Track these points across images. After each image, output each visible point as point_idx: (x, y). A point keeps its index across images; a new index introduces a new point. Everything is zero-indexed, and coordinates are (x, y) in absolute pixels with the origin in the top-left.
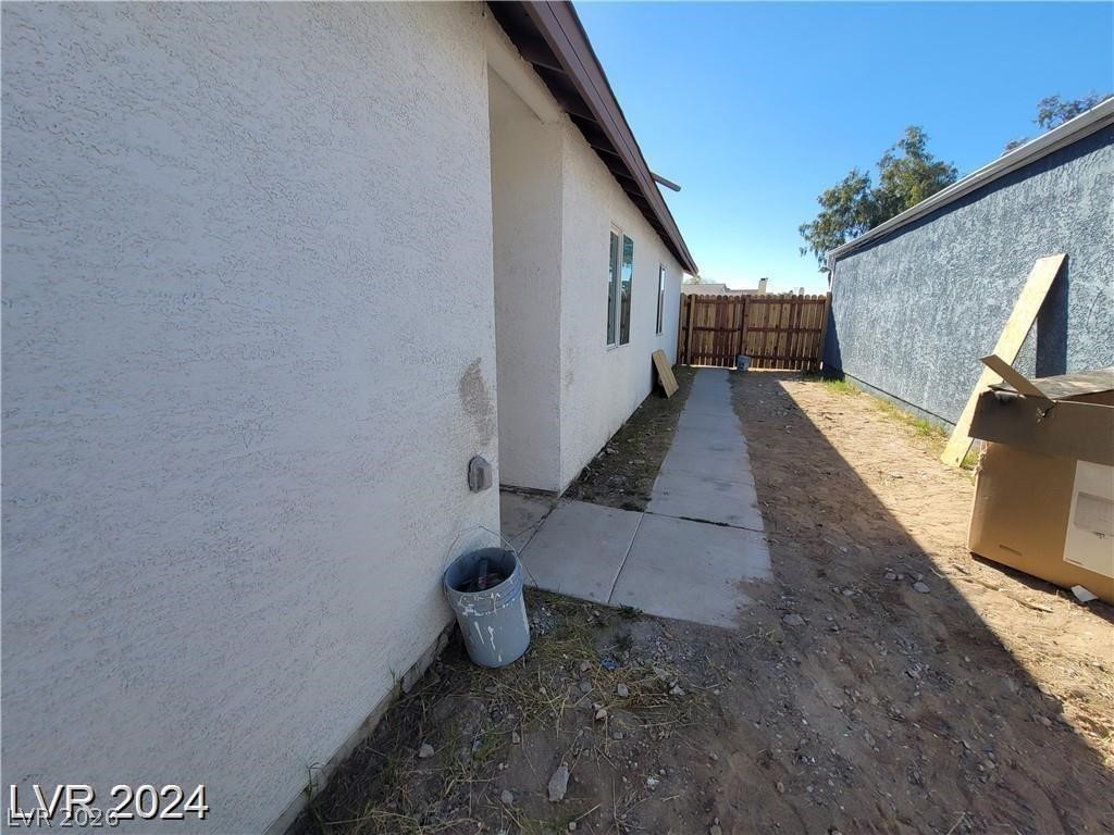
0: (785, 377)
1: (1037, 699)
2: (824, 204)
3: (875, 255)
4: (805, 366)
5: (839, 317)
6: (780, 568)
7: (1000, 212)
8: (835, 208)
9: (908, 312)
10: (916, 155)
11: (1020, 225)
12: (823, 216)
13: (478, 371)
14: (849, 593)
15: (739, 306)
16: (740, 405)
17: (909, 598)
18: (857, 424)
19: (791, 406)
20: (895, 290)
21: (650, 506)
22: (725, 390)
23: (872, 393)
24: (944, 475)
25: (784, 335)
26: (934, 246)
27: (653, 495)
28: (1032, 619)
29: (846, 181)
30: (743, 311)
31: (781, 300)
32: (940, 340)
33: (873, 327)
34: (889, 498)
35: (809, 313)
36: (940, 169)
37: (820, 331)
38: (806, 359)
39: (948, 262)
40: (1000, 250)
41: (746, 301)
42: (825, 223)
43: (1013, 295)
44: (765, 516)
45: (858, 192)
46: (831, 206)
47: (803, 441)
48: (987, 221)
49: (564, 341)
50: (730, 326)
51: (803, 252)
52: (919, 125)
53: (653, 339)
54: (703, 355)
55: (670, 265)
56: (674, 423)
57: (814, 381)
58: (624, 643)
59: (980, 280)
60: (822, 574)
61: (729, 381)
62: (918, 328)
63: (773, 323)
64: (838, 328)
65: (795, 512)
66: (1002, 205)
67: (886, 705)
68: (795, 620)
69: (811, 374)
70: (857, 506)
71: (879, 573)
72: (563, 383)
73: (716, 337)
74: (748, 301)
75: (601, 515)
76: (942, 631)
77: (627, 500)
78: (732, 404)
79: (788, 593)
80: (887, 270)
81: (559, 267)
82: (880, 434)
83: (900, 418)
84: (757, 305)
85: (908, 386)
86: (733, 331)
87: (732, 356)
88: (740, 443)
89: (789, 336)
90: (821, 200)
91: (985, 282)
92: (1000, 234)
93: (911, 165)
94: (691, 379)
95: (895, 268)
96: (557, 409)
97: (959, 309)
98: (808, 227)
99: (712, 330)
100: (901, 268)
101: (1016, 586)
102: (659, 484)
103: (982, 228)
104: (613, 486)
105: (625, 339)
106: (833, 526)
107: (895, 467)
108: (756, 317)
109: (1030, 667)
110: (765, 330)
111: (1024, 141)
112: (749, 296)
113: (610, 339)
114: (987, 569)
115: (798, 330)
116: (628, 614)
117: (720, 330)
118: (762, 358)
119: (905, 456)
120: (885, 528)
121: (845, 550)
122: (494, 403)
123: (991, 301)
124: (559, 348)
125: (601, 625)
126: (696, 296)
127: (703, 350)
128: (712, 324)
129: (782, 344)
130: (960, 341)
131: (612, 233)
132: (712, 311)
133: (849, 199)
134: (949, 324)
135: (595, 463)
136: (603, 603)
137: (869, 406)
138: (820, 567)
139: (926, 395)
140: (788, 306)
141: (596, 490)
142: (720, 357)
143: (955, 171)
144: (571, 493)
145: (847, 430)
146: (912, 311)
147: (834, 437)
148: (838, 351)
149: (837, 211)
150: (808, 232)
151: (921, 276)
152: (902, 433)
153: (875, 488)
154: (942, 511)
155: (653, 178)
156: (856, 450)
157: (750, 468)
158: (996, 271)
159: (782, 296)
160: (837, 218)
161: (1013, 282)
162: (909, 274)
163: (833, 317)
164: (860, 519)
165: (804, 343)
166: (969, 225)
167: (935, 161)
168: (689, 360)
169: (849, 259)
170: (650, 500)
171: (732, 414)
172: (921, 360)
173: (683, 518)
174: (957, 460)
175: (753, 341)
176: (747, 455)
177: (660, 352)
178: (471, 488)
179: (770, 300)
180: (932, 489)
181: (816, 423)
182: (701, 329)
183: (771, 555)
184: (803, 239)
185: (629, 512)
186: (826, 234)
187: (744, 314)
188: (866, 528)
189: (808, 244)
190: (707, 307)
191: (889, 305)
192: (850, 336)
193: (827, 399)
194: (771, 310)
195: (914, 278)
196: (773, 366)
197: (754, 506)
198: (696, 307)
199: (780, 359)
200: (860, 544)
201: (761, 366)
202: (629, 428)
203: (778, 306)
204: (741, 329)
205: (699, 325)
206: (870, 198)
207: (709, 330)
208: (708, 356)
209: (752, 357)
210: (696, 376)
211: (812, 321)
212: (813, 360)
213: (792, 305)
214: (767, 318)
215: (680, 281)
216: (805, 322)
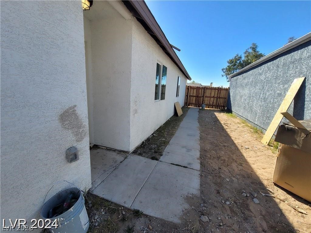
0: (216, 111)
2: (229, 63)
3: (243, 76)
4: (221, 108)
5: (231, 94)
6: (203, 189)
7: (282, 64)
8: (232, 64)
9: (252, 94)
10: (255, 51)
11: (289, 68)
12: (228, 66)
13: (74, 111)
14: (228, 203)
15: (203, 90)
16: (200, 120)
17: (252, 206)
18: (235, 127)
19: (216, 120)
20: (248, 87)
21: (161, 158)
22: (197, 114)
23: (240, 118)
24: (262, 148)
25: (215, 99)
26: (260, 74)
27: (164, 153)
29: (235, 57)
30: (204, 91)
31: (215, 89)
32: (261, 103)
33: (241, 98)
35: (223, 93)
36: (261, 55)
37: (226, 98)
38: (222, 106)
39: (265, 79)
40: (282, 76)
41: (205, 88)
42: (229, 68)
43: (286, 90)
44: (201, 163)
45: (238, 60)
46: (231, 64)
47: (218, 133)
48: (278, 66)
49: (132, 98)
51: (223, 76)
52: (256, 43)
53: (175, 99)
56: (178, 126)
57: (223, 113)
59: (275, 85)
60: (218, 192)
61: (199, 112)
62: (255, 99)
63: (212, 95)
64: (231, 97)
65: (212, 162)
66: (283, 61)
69: (223, 111)
70: (233, 160)
71: (240, 192)
73: (196, 99)
74: (205, 89)
75: (142, 161)
76: (265, 226)
78: (198, 119)
79: (204, 202)
80: (246, 81)
81: (130, 72)
82: (242, 131)
83: (249, 126)
84: (208, 90)
85: (251, 116)
86: (201, 97)
87: (200, 104)
89: (217, 99)
90: (228, 62)
91: (277, 85)
92: (282, 71)
93: (253, 54)
94: (187, 111)
95: (248, 80)
96: (129, 122)
97: (268, 94)
98: (224, 69)
99: (195, 96)
100: (250, 81)
101: (291, 199)
102: (168, 148)
103: (276, 69)
104: (151, 149)
106: (225, 169)
107: (246, 144)
108: (208, 93)
110: (210, 97)
112: (206, 87)
113: (156, 98)
115: (220, 98)
116: (137, 214)
117: (197, 97)
118: (209, 105)
119: (250, 140)
120: (243, 170)
121: (228, 180)
122: (86, 124)
124: (130, 101)
125: (124, 219)
126: (191, 86)
127: (192, 102)
129: (215, 101)
130: (268, 104)
131: (157, 63)
132: (195, 91)
133: (236, 62)
134: (264, 98)
136: (128, 207)
137: (239, 122)
138: (218, 188)
139: (256, 120)
140: (217, 91)
141: (145, 150)
142: (197, 105)
145: (232, 129)
146: (253, 93)
148: (231, 104)
149: (232, 65)
150: (224, 71)
151: (256, 83)
152: (249, 131)
154: (262, 163)
155: (171, 46)
156: (234, 137)
157: (199, 143)
158: (280, 82)
159: (215, 88)
160: (232, 67)
161: (286, 86)
162: (253, 82)
163: (230, 94)
165: (221, 101)
166: (272, 68)
167: (260, 53)
168: (188, 105)
169: (235, 78)
170: (162, 155)
171: (197, 123)
172: (255, 109)
173: (171, 164)
174: (267, 142)
175: (207, 100)
176: (199, 138)
177: (178, 102)
178: (68, 161)
179: (212, 89)
180: (259, 154)
183: (201, 182)
185: (153, 160)
186: (229, 71)
187: (204, 93)
189: (224, 74)
190: (194, 90)
191: (246, 91)
192: (234, 100)
193: (226, 119)
194: (212, 91)
196: (212, 108)
197: (198, 159)
198: (190, 89)
199: (214, 106)
200: (234, 177)
201: (209, 108)
202: (164, 126)
203: (214, 90)
204: (203, 97)
205: (191, 95)
206: (242, 62)
207: (194, 96)
208: (193, 104)
209: (206, 105)
210: (189, 110)
211: (224, 95)
212: (224, 107)
213: (218, 90)
214: (211, 94)
215: (186, 82)
216: (222, 95)
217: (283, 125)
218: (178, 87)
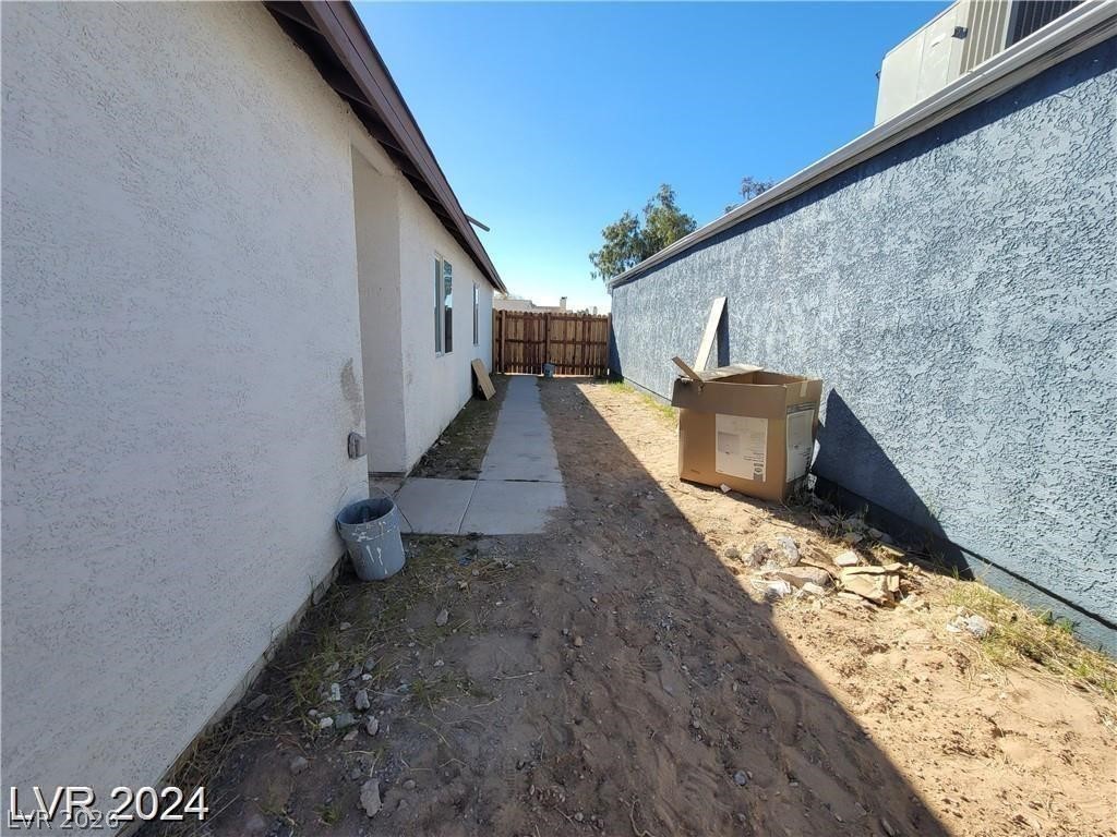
0: (581, 381)
1: (695, 536)
2: (607, 238)
3: (637, 286)
4: (596, 372)
5: (617, 334)
6: (571, 500)
8: (615, 241)
9: (657, 330)
10: (669, 207)
11: (706, 277)
12: (607, 247)
13: (351, 369)
14: (611, 506)
15: (543, 322)
16: (546, 403)
17: (643, 503)
18: (629, 412)
19: (585, 402)
20: (649, 314)
21: (481, 476)
22: (535, 392)
23: (640, 390)
25: (579, 347)
26: (668, 284)
27: (483, 469)
28: (702, 504)
29: (622, 221)
30: (546, 325)
31: (574, 318)
33: (638, 341)
34: (640, 456)
35: (597, 328)
36: (685, 220)
37: (606, 344)
38: (597, 366)
39: (676, 296)
40: (699, 291)
41: (548, 317)
42: (608, 253)
44: (563, 474)
45: (631, 230)
46: (612, 240)
47: (591, 425)
49: (404, 348)
50: (536, 339)
51: (594, 276)
52: (669, 184)
53: (473, 349)
54: (515, 364)
55: (482, 285)
56: (494, 419)
57: (602, 383)
58: (473, 552)
59: (691, 310)
60: (597, 499)
61: (537, 385)
63: (570, 336)
64: (617, 341)
65: (583, 469)
67: (624, 552)
68: (579, 523)
69: (600, 379)
70: (622, 461)
71: (629, 494)
72: (405, 383)
73: (525, 347)
74: (550, 317)
75: (445, 485)
76: (657, 515)
77: (464, 473)
78: (540, 403)
79: (576, 511)
80: (644, 299)
81: (398, 289)
82: (642, 418)
83: (656, 406)
84: (557, 321)
86: (539, 343)
87: (539, 364)
88: (547, 430)
89: (583, 347)
90: (605, 234)
91: (694, 311)
92: (698, 281)
93: (666, 214)
94: (506, 385)
96: (402, 403)
97: (683, 329)
98: (596, 255)
99: (522, 342)
100: (651, 298)
101: (698, 492)
102: (486, 462)
103: (691, 275)
104: (450, 466)
105: (448, 348)
106: (606, 474)
107: (648, 437)
108: (557, 331)
109: (695, 524)
110: (565, 342)
111: (734, 207)
112: (551, 313)
113: (438, 349)
114: (686, 485)
115: (589, 343)
116: (474, 537)
117: (528, 342)
118: (564, 366)
119: (655, 430)
121: (611, 486)
122: (362, 394)
123: (697, 325)
124: (401, 354)
125: (455, 546)
126: (506, 311)
127: (515, 359)
128: (521, 336)
129: (578, 354)
131: (436, 260)
132: (520, 324)
133: (625, 235)
135: (430, 452)
136: (455, 534)
137: (637, 400)
138: (596, 496)
140: (581, 323)
141: (436, 470)
142: (529, 365)
143: (694, 222)
144: (416, 473)
145: (621, 416)
146: (659, 329)
147: (612, 422)
148: (618, 360)
149: (617, 244)
150: (596, 260)
151: (662, 305)
152: (656, 416)
153: (633, 450)
155: (467, 219)
157: (554, 445)
158: (698, 304)
159: (576, 315)
160: (617, 250)
161: (706, 313)
162: (656, 303)
163: (613, 333)
164: (623, 469)
165: (595, 353)
167: (682, 213)
168: (503, 368)
169: (621, 288)
170: (481, 472)
171: (540, 410)
173: (506, 480)
175: (556, 352)
176: (552, 438)
177: (477, 360)
178: (350, 456)
179: (566, 317)
180: (666, 448)
181: (601, 413)
182: (512, 341)
183: (566, 494)
184: (593, 265)
185: (464, 481)
186: (610, 262)
187: (547, 330)
188: (625, 472)
189: (597, 270)
190: (516, 322)
191: (646, 325)
192: (625, 347)
193: (610, 396)
194: (568, 325)
195: (659, 306)
196: (573, 373)
197: (556, 468)
198: (506, 322)
199: (578, 366)
200: (621, 481)
201: (563, 373)
202: (456, 424)
203: (573, 322)
204: (545, 341)
205: (510, 338)
206: (640, 236)
207: (519, 342)
208: (520, 365)
209: (556, 366)
210: (510, 383)
211: (599, 335)
212: (602, 367)
213: (584, 323)
214: (565, 333)
215: (491, 299)
216: (594, 336)
217: (678, 380)
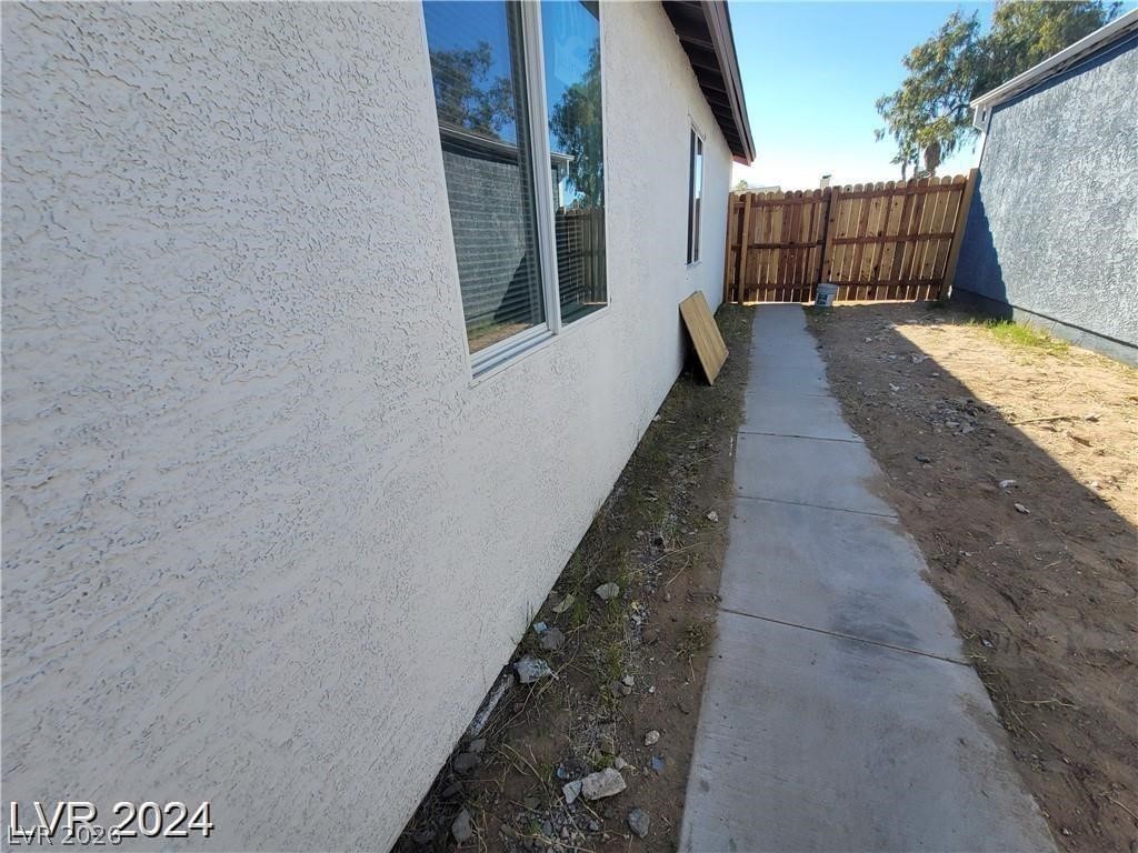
2: (911, 66)
8: (927, 69)
12: (909, 83)
15: (821, 206)
25: (892, 246)
29: (945, 29)
30: (827, 213)
31: (890, 190)
35: (936, 208)
37: (952, 236)
38: (925, 282)
41: (833, 196)
42: (911, 92)
45: (960, 43)
46: (921, 68)
50: (806, 239)
51: (879, 135)
54: (762, 287)
55: (713, 142)
63: (874, 227)
69: (938, 310)
73: (783, 256)
74: (835, 196)
84: (851, 202)
86: (809, 246)
87: (806, 284)
89: (900, 247)
90: (908, 60)
94: (746, 330)
98: (887, 100)
99: (779, 246)
108: (848, 220)
110: (861, 241)
112: (838, 188)
115: (914, 238)
117: (790, 246)
118: (854, 284)
126: (753, 195)
127: (763, 278)
128: (776, 237)
129: (888, 261)
132: (777, 216)
133: (947, 54)
140: (901, 199)
142: (788, 288)
149: (928, 74)
150: (888, 108)
160: (930, 84)
165: (925, 257)
168: (741, 292)
175: (841, 261)
177: (693, 296)
182: (760, 247)
184: (881, 117)
186: (912, 107)
187: (827, 218)
189: (886, 124)
190: (770, 211)
194: (873, 206)
196: (871, 296)
198: (751, 214)
199: (883, 284)
201: (851, 297)
203: (883, 201)
204: (822, 243)
205: (757, 241)
206: (977, 49)
207: (773, 247)
208: (770, 287)
209: (839, 284)
211: (939, 221)
212: (937, 283)
213: (909, 197)
214: (864, 222)
215: (727, 178)
216: (927, 225)
218: (694, 208)
